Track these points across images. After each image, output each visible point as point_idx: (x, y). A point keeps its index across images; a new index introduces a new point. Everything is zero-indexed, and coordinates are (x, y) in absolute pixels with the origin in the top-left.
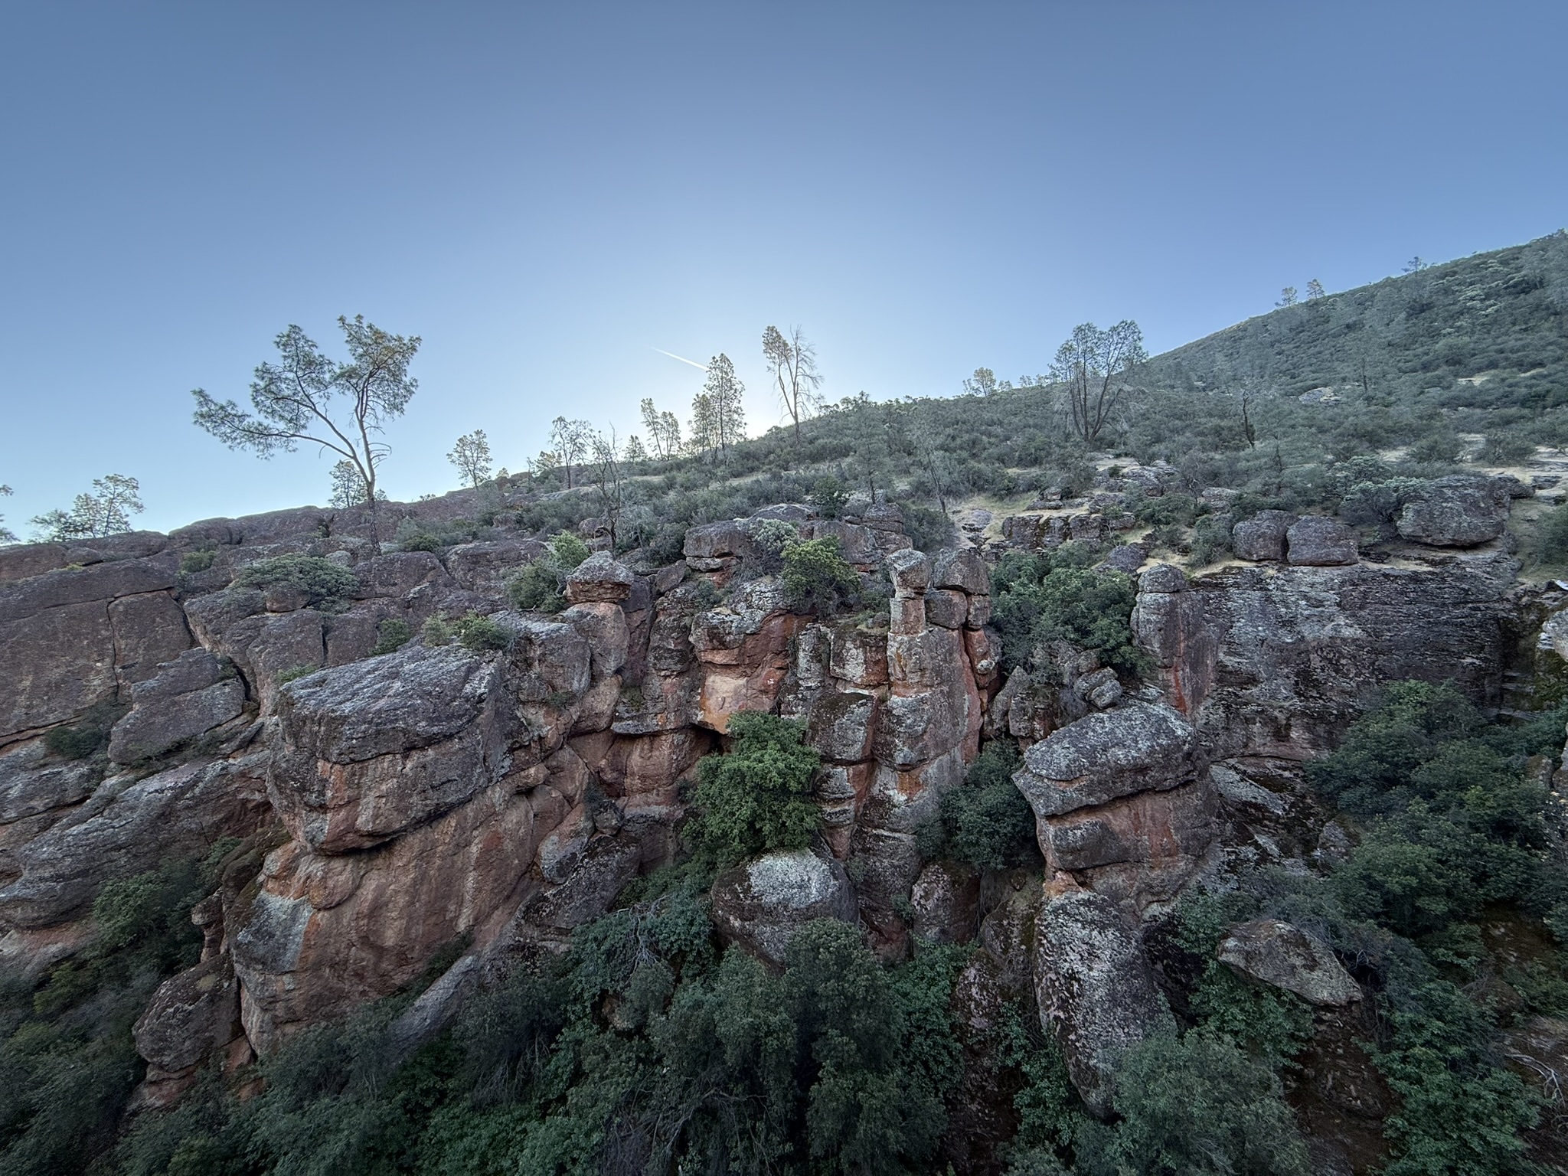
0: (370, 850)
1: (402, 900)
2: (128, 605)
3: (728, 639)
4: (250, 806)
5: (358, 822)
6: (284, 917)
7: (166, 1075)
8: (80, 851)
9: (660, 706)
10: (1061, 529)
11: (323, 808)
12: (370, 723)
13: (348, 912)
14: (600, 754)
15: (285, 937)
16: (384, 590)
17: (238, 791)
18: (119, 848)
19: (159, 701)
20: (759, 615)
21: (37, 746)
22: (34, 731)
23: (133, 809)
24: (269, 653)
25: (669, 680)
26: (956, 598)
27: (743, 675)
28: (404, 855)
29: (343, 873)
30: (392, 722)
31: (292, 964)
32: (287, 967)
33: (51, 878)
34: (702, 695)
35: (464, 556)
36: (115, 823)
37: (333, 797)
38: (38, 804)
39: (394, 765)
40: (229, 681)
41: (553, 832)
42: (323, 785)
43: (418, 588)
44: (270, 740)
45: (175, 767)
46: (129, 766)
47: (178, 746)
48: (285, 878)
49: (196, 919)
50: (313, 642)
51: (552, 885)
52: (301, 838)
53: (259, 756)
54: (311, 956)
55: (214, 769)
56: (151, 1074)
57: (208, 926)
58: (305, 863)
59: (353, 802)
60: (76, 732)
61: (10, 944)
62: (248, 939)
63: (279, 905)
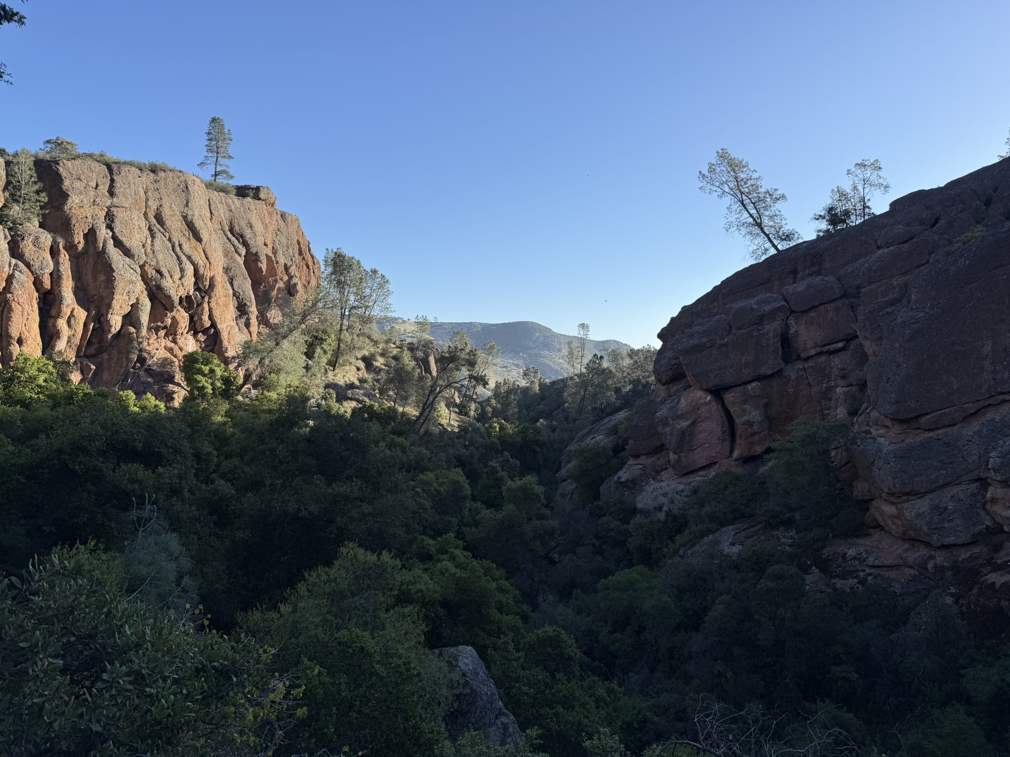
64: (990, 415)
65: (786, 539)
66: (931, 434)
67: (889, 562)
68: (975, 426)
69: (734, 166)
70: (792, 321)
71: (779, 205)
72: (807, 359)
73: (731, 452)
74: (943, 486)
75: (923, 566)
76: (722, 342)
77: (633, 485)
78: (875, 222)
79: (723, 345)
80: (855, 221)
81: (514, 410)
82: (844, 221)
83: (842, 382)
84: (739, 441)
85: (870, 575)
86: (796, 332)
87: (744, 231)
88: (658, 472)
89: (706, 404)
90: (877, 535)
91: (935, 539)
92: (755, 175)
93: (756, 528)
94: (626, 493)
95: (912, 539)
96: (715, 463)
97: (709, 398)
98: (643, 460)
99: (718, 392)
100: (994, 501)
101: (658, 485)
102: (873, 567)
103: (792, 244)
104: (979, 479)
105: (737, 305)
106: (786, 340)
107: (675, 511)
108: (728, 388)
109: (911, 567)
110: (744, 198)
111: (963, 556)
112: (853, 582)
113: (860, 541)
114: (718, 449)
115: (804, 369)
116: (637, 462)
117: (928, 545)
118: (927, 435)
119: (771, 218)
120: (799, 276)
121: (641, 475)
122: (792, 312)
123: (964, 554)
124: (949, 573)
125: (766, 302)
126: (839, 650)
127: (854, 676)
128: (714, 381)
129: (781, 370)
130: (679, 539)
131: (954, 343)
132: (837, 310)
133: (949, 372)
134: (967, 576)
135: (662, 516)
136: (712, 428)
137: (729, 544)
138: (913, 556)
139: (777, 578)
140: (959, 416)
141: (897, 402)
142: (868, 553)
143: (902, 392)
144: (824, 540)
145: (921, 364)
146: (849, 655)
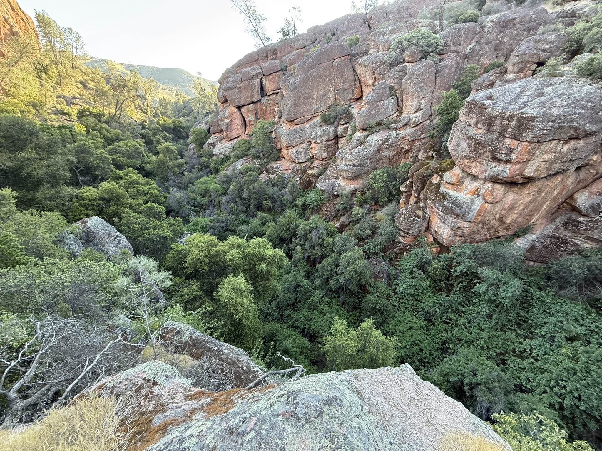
0: (522, 184)
1: (522, 207)
2: (338, 63)
4: (403, 150)
5: (526, 171)
6: (467, 201)
7: (408, 236)
8: (359, 158)
11: (507, 162)
12: (554, 121)
13: (498, 207)
15: (469, 209)
16: (455, 49)
17: (401, 144)
18: (368, 159)
19: (373, 104)
21: (318, 119)
22: (317, 114)
23: (371, 146)
24: (415, 83)
29: (500, 190)
30: (568, 122)
31: (471, 219)
32: (469, 220)
33: (352, 165)
36: (366, 150)
37: (517, 158)
38: (324, 139)
39: (556, 146)
40: (394, 97)
41: (584, 190)
42: (511, 151)
43: (471, 46)
44: (413, 124)
45: (378, 132)
46: (364, 130)
47: (379, 124)
48: (458, 185)
49: (403, 189)
50: (432, 78)
51: (585, 216)
52: (474, 171)
53: (409, 131)
54: (480, 218)
55: (393, 134)
56: (402, 234)
57: (406, 192)
58: (467, 181)
59: (527, 161)
60: (329, 115)
61: (341, 182)
62: (450, 205)
63: (458, 195)
64: (314, 120)
65: (257, 163)
66: (298, 126)
67: (284, 169)
68: (310, 123)
70: (264, 79)
71: (264, 23)
72: (269, 96)
73: (245, 132)
74: (299, 144)
75: (293, 169)
76: (239, 86)
77: (213, 145)
78: (298, 37)
79: (239, 88)
80: (292, 35)
81: (170, 112)
82: (288, 35)
83: (277, 106)
84: (247, 127)
85: (280, 173)
86: (265, 84)
87: (251, 33)
88: (221, 140)
89: (235, 113)
90: (283, 159)
91: (296, 161)
92: (254, 5)
93: (249, 159)
95: (291, 161)
96: (240, 136)
97: (236, 110)
98: (217, 135)
99: (239, 108)
100: (312, 148)
101: (221, 145)
102: (280, 170)
103: (270, 43)
104: (309, 141)
105: (244, 70)
106: (262, 87)
107: (227, 154)
108: (243, 106)
109: (290, 170)
110: (250, 16)
112: (275, 175)
113: (278, 162)
114: (241, 131)
115: (268, 100)
116: (214, 136)
117: (295, 163)
118: (296, 126)
119: (261, 29)
120: (268, 59)
121: (216, 141)
122: (264, 75)
123: (303, 165)
124: (299, 171)
125: (254, 69)
126: (266, 196)
127: (270, 203)
128: (237, 103)
129: (260, 100)
130: (226, 165)
131: (306, 93)
132: (279, 75)
133: (304, 104)
134: (304, 171)
135: (222, 156)
136: (238, 122)
137: (240, 165)
138: (291, 166)
139: (250, 176)
140: (305, 120)
141: (288, 114)
142: (280, 166)
143: (289, 111)
144: (268, 163)
145: (295, 100)
146: (269, 198)
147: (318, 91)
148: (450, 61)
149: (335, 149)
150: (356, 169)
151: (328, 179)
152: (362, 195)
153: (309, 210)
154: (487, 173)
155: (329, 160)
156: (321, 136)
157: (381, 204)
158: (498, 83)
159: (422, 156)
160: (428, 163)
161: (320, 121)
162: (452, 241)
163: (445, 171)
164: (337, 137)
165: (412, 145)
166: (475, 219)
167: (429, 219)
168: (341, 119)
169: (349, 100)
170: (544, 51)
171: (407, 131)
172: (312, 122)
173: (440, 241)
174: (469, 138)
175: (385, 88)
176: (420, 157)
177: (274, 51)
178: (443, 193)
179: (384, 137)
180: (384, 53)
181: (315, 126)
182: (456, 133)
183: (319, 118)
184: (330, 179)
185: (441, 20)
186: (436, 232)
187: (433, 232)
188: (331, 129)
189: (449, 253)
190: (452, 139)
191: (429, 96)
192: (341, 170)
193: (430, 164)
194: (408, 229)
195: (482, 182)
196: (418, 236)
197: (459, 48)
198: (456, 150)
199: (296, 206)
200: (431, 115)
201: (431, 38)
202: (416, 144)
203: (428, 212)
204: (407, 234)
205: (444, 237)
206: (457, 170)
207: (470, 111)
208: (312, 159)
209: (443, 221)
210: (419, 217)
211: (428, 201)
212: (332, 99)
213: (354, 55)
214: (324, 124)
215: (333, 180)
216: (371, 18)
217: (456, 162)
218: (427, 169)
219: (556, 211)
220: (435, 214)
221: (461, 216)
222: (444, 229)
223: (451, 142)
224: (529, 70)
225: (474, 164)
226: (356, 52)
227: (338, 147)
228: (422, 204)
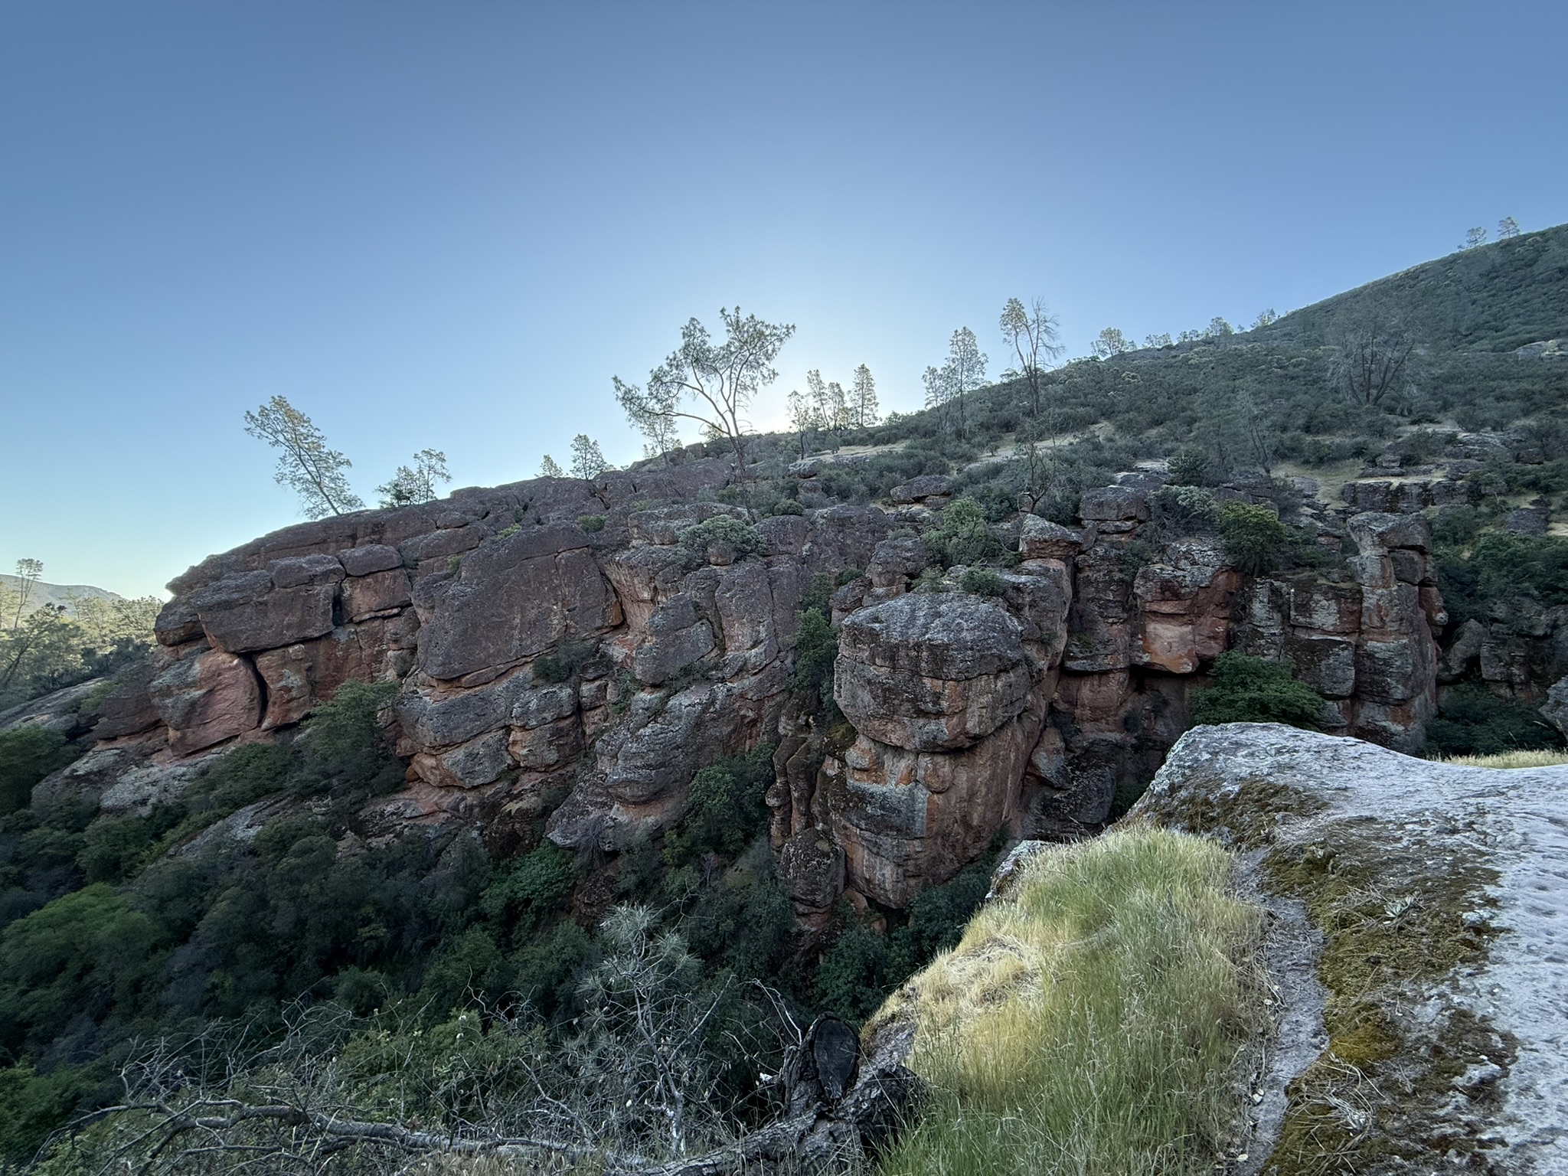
0: (970, 749)
1: (984, 790)
2: (567, 559)
3: (1183, 591)
4: (746, 721)
5: (968, 726)
6: (904, 798)
7: (814, 910)
8: (657, 747)
9: (1111, 648)
10: (1419, 495)
11: (939, 714)
12: (972, 649)
13: (953, 797)
14: (1053, 687)
15: (911, 812)
16: (784, 549)
17: (740, 708)
18: (678, 747)
19: (668, 635)
20: (1209, 572)
21: (527, 671)
22: (524, 659)
23: (679, 718)
24: (739, 598)
25: (1115, 627)
26: (1415, 556)
27: (1192, 623)
28: (983, 758)
29: (945, 765)
30: (988, 649)
31: (922, 833)
32: (919, 835)
33: (643, 767)
34: (1144, 639)
35: (831, 519)
36: (671, 728)
37: (950, 706)
38: (548, 716)
39: (988, 684)
40: (704, 621)
41: (1038, 749)
42: (937, 697)
43: (806, 547)
44: (753, 669)
45: (687, 688)
46: (655, 686)
47: (687, 671)
48: (876, 771)
49: (771, 801)
50: (766, 590)
51: (1059, 789)
52: (894, 739)
53: (749, 681)
54: (935, 827)
55: (721, 690)
56: (801, 908)
57: (779, 808)
58: (888, 760)
59: (963, 711)
60: (556, 661)
61: (620, 814)
62: (879, 812)
63: (885, 789)
64: (516, 674)
65: (318, 809)
66: (471, 691)
67: (424, 812)
68: (505, 683)
69: (295, 418)
70: (346, 585)
71: (342, 469)
72: (360, 623)
73: (260, 722)
74: (476, 736)
75: (456, 808)
76: (260, 599)
77: (102, 777)
78: (436, 506)
79: (261, 603)
80: (419, 501)
82: (408, 498)
83: (393, 646)
84: (270, 709)
85: (406, 826)
86: (350, 595)
87: (299, 486)
88: (147, 756)
89: (230, 669)
90: (416, 787)
91: (467, 783)
92: (317, 434)
93: (283, 803)
94: (84, 790)
95: (446, 786)
96: (237, 736)
97: (236, 662)
98: (122, 743)
99: (249, 656)
100: (515, 743)
101: (144, 772)
102: (409, 818)
103: (354, 510)
104: (505, 726)
105: (283, 562)
106: (338, 602)
107: (170, 801)
108: (263, 651)
109: (445, 811)
110: (303, 453)
111: (489, 793)
112: (389, 837)
113: (401, 796)
114: (242, 720)
115: (356, 632)
116: (110, 746)
117: (461, 788)
118: (467, 692)
119: (332, 480)
120: (358, 541)
121: (116, 762)
122: (348, 575)
123: (489, 792)
124: (477, 810)
125: (318, 562)
126: (368, 910)
127: (382, 931)
128: (245, 643)
129: (330, 633)
130: (170, 835)
131: (493, 615)
132: (395, 578)
133: (488, 639)
134: (491, 809)
135: (145, 811)
136: (236, 696)
137: (245, 827)
138: (448, 801)
139: (304, 852)
140: (493, 675)
141: (443, 664)
142: (406, 806)
143: (448, 655)
144: (362, 802)
145: (465, 631)
146: (378, 912)
147: (523, 610)
148: (783, 566)
149: (576, 737)
150: (656, 775)
151: (582, 814)
152: (679, 835)
153: (529, 919)
154: (917, 739)
155: (564, 766)
156: (540, 710)
157: (731, 848)
158: (867, 600)
159: (784, 727)
160: (805, 740)
161: (531, 675)
162: (904, 892)
163: (845, 748)
164: (579, 709)
165: (760, 709)
166: (928, 829)
167: (846, 856)
168: (584, 669)
169: (598, 629)
170: (908, 559)
171: (747, 682)
172: (510, 678)
173: (882, 901)
174: (869, 682)
175: (685, 605)
176: (781, 730)
177: (376, 525)
178: (856, 792)
179: (705, 698)
180: (665, 547)
181: (519, 687)
182: (844, 676)
183: (528, 669)
184: (589, 813)
185: (749, 508)
186: (868, 881)
187: (862, 884)
188: (565, 693)
189: (906, 924)
190: (840, 687)
191: (767, 620)
192: (617, 784)
193: (809, 740)
194: (813, 892)
195: (912, 757)
196: (835, 902)
197: (790, 548)
198: (854, 706)
199: (482, 917)
200: (779, 652)
201: (745, 532)
202: (766, 707)
203: (838, 840)
204: (813, 904)
205: (888, 886)
206: (863, 743)
207: (855, 641)
208: (515, 770)
209: (875, 850)
210: (826, 855)
211: (834, 816)
212: (558, 628)
213: (599, 548)
214: (541, 682)
215: (595, 814)
216: (606, 488)
217: (859, 728)
218: (808, 750)
219: (1022, 791)
220: (855, 839)
221: (904, 831)
222: (881, 869)
223: (839, 692)
224: (900, 583)
225: (890, 726)
226: (601, 542)
227: (584, 733)
228: (820, 826)
